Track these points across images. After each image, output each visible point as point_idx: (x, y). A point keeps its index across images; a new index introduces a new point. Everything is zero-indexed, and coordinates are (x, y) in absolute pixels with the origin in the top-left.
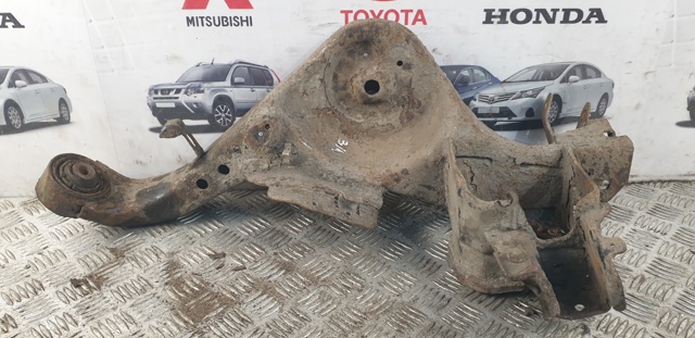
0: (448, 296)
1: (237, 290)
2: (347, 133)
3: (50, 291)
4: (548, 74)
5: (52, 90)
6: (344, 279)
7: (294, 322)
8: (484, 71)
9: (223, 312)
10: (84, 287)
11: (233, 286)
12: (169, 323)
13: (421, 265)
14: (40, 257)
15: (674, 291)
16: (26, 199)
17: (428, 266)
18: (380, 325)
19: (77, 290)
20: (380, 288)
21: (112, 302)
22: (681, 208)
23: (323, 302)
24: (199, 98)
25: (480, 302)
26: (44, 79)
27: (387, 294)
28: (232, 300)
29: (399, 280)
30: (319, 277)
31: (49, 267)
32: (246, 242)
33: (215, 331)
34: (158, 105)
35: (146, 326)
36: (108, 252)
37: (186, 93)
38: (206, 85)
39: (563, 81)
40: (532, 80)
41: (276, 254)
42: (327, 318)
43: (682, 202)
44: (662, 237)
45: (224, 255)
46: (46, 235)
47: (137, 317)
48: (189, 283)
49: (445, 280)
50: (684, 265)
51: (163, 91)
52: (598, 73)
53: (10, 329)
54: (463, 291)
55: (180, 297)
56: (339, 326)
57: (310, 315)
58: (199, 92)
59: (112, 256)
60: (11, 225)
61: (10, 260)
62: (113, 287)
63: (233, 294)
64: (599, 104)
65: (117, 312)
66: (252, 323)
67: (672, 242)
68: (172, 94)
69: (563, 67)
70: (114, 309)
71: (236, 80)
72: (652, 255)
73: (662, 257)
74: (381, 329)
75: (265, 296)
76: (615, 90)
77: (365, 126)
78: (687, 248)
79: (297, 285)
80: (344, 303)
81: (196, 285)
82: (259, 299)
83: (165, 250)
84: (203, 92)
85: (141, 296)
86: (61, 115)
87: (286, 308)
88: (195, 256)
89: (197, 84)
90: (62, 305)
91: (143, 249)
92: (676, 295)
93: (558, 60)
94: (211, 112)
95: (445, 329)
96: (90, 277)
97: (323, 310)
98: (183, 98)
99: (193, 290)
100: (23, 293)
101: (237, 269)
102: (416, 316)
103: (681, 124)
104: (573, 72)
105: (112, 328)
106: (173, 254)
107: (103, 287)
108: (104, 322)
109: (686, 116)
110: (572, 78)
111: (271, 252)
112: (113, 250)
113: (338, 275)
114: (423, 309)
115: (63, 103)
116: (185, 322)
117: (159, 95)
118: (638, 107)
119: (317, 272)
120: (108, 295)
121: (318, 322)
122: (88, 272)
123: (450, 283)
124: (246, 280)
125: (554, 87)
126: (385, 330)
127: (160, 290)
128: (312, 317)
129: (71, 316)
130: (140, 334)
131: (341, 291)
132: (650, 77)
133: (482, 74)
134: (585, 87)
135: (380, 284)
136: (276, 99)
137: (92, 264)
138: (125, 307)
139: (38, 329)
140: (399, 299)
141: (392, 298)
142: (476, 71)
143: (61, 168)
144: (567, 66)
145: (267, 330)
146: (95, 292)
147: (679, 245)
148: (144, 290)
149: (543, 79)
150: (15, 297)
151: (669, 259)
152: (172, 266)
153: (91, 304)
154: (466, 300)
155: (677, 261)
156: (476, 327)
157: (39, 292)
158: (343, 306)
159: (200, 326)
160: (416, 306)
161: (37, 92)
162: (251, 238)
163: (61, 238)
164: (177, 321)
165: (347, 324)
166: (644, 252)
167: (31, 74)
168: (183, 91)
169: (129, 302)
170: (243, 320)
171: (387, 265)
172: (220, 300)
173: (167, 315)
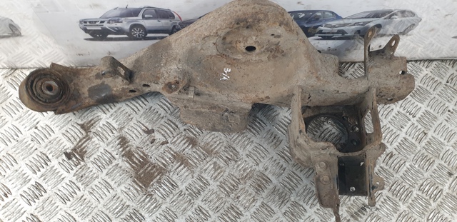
0: (284, 166)
1: (165, 160)
2: (231, 65)
3: (54, 162)
4: (377, 15)
6: (226, 152)
7: (201, 186)
8: (333, 13)
9: (160, 179)
10: (74, 159)
11: (163, 158)
12: (131, 188)
13: (271, 140)
14: (36, 131)
15: (405, 165)
17: (275, 141)
18: (247, 188)
19: (70, 161)
20: (247, 159)
21: (94, 171)
22: (432, 90)
23: (216, 171)
24: (119, 25)
25: (301, 171)
27: (251, 164)
28: (164, 169)
29: (258, 152)
30: (212, 151)
31: (46, 141)
32: (165, 120)
33: (158, 193)
34: (88, 28)
35: (119, 191)
36: (79, 127)
37: (109, 22)
38: (123, 19)
39: (386, 18)
40: (365, 18)
41: (185, 130)
42: (218, 183)
43: (435, 85)
44: (412, 119)
45: (153, 131)
47: (112, 183)
48: (136, 155)
49: (283, 153)
50: (417, 144)
51: (90, 22)
52: (414, 15)
53: (43, 193)
54: (293, 162)
55: (133, 167)
56: (225, 189)
57: (209, 180)
58: (118, 22)
59: (84, 132)
60: (5, 100)
61: (19, 134)
62: (92, 159)
63: (163, 164)
65: (100, 180)
66: (178, 187)
67: (416, 124)
68: (97, 23)
69: (389, 12)
70: (97, 177)
71: (146, 16)
72: (403, 135)
73: (407, 137)
74: (247, 191)
75: (182, 166)
77: (243, 60)
78: (422, 130)
79: (200, 157)
80: (227, 171)
81: (141, 157)
82: (180, 168)
83: (116, 126)
84: (121, 22)
85: (110, 167)
86: (13, 32)
87: (195, 175)
88: (135, 131)
89: (117, 18)
90: (65, 174)
91: (101, 125)
92: (405, 168)
93: (387, 8)
94: (128, 31)
95: (281, 191)
96: (74, 150)
97: (216, 177)
98: (106, 25)
99: (140, 161)
100: (39, 164)
101: (163, 144)
102: (266, 181)
104: (395, 14)
105: (100, 192)
106: (121, 129)
107: (85, 159)
108: (94, 188)
110: (393, 17)
111: (182, 129)
112: (82, 126)
113: (223, 148)
114: (270, 176)
115: (12, 26)
116: (140, 187)
117: (88, 24)
118: (432, 30)
119: (211, 146)
120: (90, 165)
121: (214, 185)
122: (72, 146)
123: (286, 155)
124: (170, 153)
125: (379, 21)
126: (250, 192)
127: (120, 160)
128: (211, 182)
129: (74, 183)
130: (117, 197)
131: (225, 161)
133: (331, 15)
134: (401, 21)
135: (247, 155)
136: (181, 58)
138: (103, 175)
139: (58, 193)
140: (257, 168)
141: (254, 167)
142: (327, 13)
143: (34, 89)
144: (393, 11)
145: (187, 192)
146: (82, 163)
147: (420, 127)
148: (111, 162)
150: (35, 168)
151: (410, 138)
152: (123, 141)
153: (82, 173)
154: (294, 169)
155: (413, 141)
156: (296, 189)
157: (49, 163)
158: (227, 174)
159: (149, 190)
160: (266, 173)
162: (168, 115)
164: (136, 186)
165: (229, 187)
166: (398, 132)
168: (106, 22)
169: (105, 172)
170: (172, 185)
171: (251, 140)
172: (157, 170)
173: (129, 181)
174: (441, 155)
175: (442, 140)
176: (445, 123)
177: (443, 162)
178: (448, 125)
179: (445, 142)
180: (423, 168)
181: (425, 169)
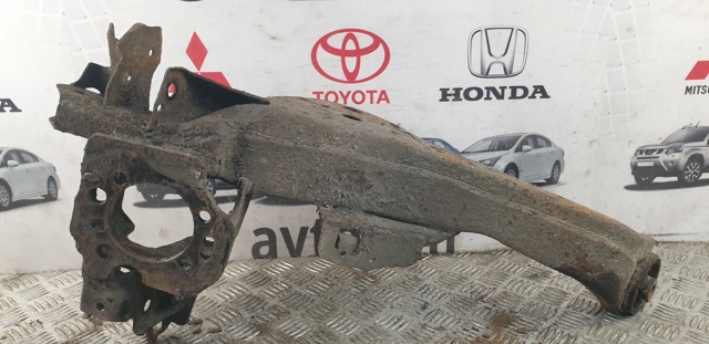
4: (503, 144)
5: (43, 169)
8: (444, 143)
14: (17, 328)
15: (628, 335)
16: (6, 277)
26: (35, 159)
31: (25, 337)
32: (223, 308)
36: (86, 321)
39: (517, 151)
40: (489, 151)
46: (24, 308)
52: (549, 143)
59: (90, 325)
64: (553, 171)
69: (516, 138)
76: (565, 158)
86: (49, 192)
101: (213, 331)
103: (629, 188)
104: (525, 142)
109: (632, 181)
110: (525, 147)
111: (247, 316)
115: (52, 180)
118: (588, 173)
119: (291, 332)
122: (65, 340)
124: (222, 341)
125: (509, 156)
132: (595, 145)
133: (442, 146)
134: (538, 156)
137: (70, 332)
142: (437, 143)
144: (519, 137)
149: (499, 150)
161: (27, 171)
162: (228, 304)
163: (39, 310)
167: (23, 155)
174: (687, 322)
175: (679, 306)
176: (672, 291)
177: (694, 330)
178: (679, 293)
179: (687, 309)
180: (662, 337)
181: (667, 338)
